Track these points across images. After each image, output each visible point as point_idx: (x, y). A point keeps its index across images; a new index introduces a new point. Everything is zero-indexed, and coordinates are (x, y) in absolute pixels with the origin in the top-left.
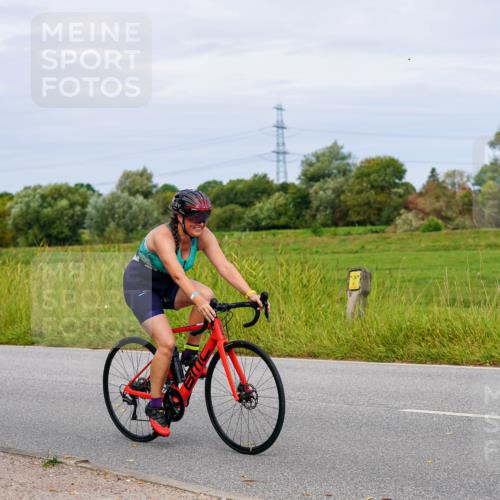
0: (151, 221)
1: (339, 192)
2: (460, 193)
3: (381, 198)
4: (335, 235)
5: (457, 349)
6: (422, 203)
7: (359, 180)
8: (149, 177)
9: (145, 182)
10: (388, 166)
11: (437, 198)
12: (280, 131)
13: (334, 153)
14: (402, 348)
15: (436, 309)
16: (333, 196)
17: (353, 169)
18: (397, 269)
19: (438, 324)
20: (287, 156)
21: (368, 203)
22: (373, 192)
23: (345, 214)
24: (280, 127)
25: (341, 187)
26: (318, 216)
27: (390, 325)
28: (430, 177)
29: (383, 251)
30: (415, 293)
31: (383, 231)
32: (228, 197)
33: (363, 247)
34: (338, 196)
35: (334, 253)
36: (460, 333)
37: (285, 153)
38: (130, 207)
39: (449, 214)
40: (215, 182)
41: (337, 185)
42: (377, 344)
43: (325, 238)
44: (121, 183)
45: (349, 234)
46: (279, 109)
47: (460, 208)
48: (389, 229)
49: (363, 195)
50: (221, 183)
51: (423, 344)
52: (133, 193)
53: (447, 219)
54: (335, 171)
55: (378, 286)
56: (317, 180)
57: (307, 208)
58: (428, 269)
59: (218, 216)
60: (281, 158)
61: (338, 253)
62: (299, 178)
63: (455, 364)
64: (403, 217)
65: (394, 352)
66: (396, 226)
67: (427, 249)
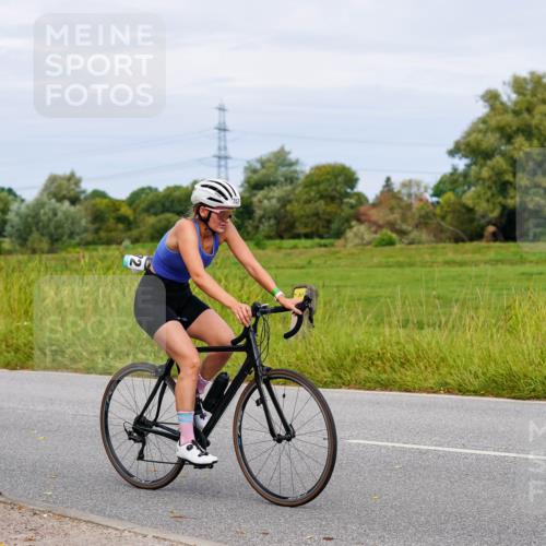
0: (78, 230)
1: (284, 201)
2: (416, 204)
3: (331, 208)
4: (280, 248)
5: (409, 376)
6: (376, 215)
7: (306, 189)
8: (77, 183)
9: (73, 186)
10: (339, 175)
11: (392, 209)
12: (222, 133)
13: (281, 158)
14: (350, 373)
15: (387, 331)
16: (278, 205)
17: (302, 177)
18: (346, 286)
19: (389, 348)
20: (229, 161)
21: (317, 215)
22: (322, 202)
23: (292, 226)
24: (222, 129)
25: (288, 195)
26: (261, 227)
27: (337, 348)
28: (384, 187)
29: (332, 267)
30: (365, 313)
31: (332, 245)
32: (163, 205)
33: (310, 262)
34: (284, 206)
35: (277, 268)
36: (412, 358)
37: (226, 158)
38: (55, 214)
39: (404, 227)
40: (150, 188)
41: (283, 194)
42: (321, 367)
43: (269, 252)
44: (46, 188)
45: (295, 247)
46: (222, 109)
47: (416, 221)
48: (340, 242)
49: (310, 205)
50: (156, 189)
51: (372, 369)
52: (60, 199)
53: (402, 233)
54: (282, 179)
55: (325, 305)
56: (262, 188)
57: (250, 218)
58: (380, 287)
59: (153, 226)
60: (223, 163)
61: (282, 268)
62: (242, 186)
63: (407, 391)
64: (355, 229)
65: (341, 377)
66: (346, 239)
67: (380, 265)
